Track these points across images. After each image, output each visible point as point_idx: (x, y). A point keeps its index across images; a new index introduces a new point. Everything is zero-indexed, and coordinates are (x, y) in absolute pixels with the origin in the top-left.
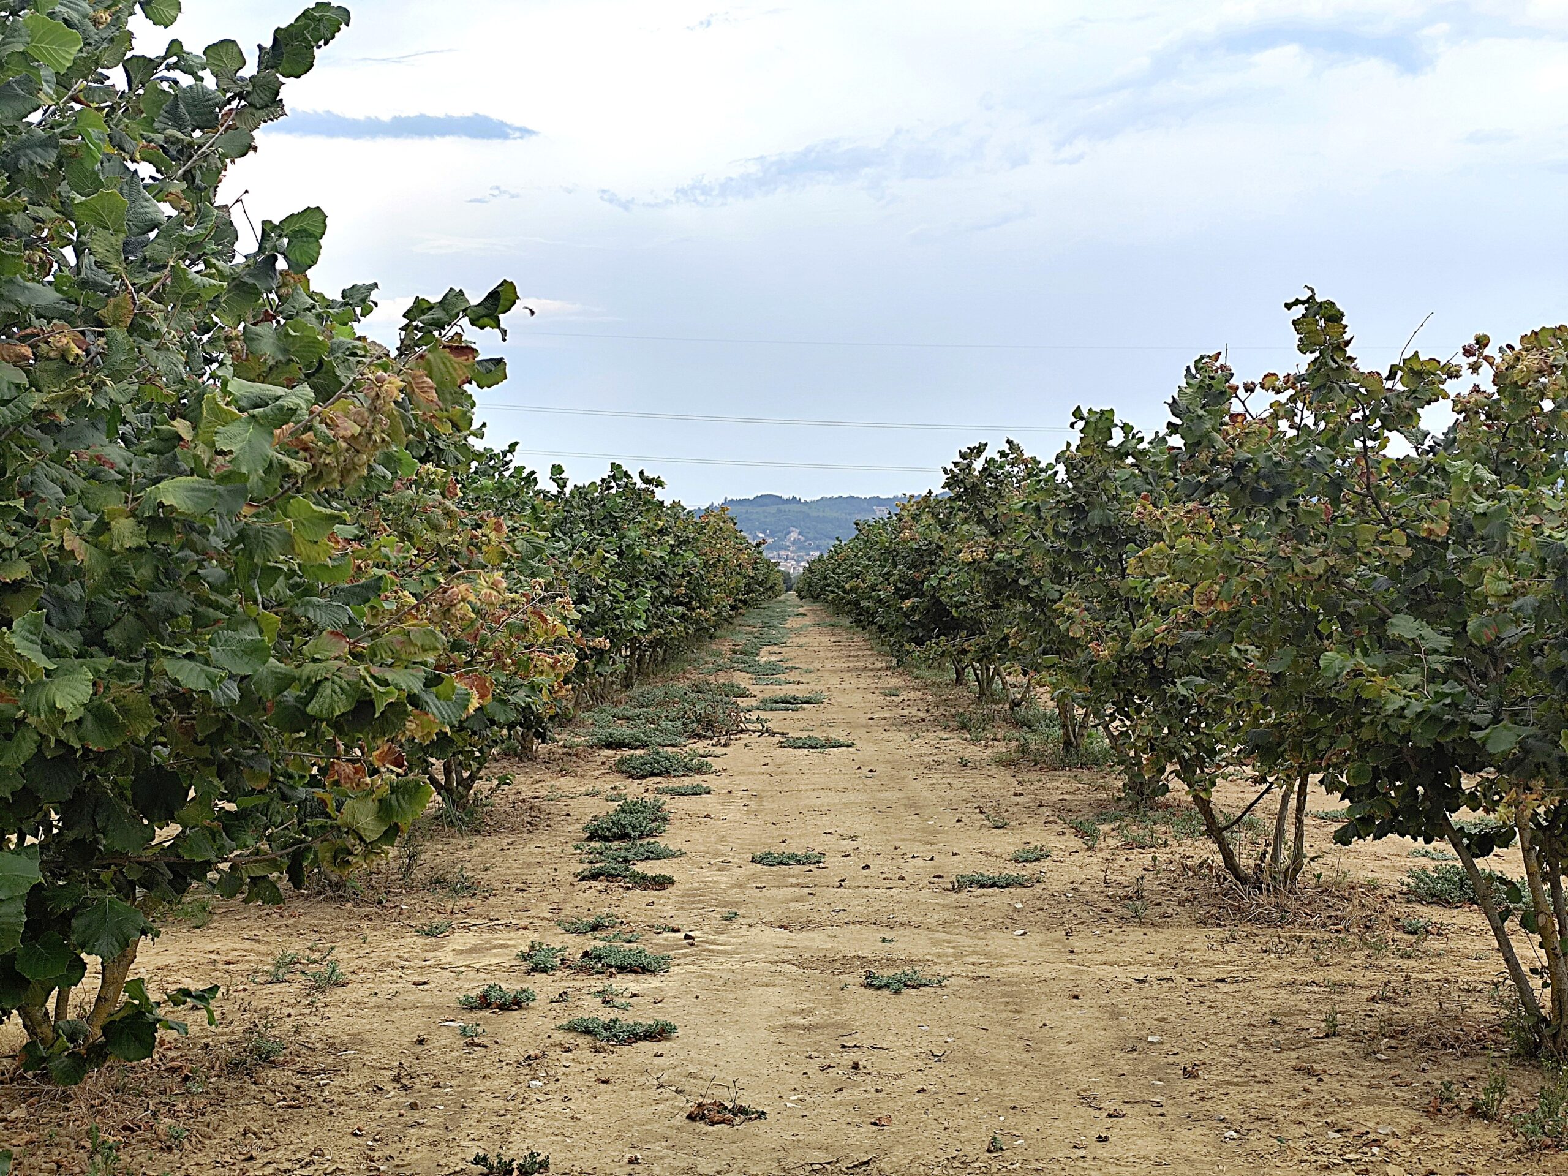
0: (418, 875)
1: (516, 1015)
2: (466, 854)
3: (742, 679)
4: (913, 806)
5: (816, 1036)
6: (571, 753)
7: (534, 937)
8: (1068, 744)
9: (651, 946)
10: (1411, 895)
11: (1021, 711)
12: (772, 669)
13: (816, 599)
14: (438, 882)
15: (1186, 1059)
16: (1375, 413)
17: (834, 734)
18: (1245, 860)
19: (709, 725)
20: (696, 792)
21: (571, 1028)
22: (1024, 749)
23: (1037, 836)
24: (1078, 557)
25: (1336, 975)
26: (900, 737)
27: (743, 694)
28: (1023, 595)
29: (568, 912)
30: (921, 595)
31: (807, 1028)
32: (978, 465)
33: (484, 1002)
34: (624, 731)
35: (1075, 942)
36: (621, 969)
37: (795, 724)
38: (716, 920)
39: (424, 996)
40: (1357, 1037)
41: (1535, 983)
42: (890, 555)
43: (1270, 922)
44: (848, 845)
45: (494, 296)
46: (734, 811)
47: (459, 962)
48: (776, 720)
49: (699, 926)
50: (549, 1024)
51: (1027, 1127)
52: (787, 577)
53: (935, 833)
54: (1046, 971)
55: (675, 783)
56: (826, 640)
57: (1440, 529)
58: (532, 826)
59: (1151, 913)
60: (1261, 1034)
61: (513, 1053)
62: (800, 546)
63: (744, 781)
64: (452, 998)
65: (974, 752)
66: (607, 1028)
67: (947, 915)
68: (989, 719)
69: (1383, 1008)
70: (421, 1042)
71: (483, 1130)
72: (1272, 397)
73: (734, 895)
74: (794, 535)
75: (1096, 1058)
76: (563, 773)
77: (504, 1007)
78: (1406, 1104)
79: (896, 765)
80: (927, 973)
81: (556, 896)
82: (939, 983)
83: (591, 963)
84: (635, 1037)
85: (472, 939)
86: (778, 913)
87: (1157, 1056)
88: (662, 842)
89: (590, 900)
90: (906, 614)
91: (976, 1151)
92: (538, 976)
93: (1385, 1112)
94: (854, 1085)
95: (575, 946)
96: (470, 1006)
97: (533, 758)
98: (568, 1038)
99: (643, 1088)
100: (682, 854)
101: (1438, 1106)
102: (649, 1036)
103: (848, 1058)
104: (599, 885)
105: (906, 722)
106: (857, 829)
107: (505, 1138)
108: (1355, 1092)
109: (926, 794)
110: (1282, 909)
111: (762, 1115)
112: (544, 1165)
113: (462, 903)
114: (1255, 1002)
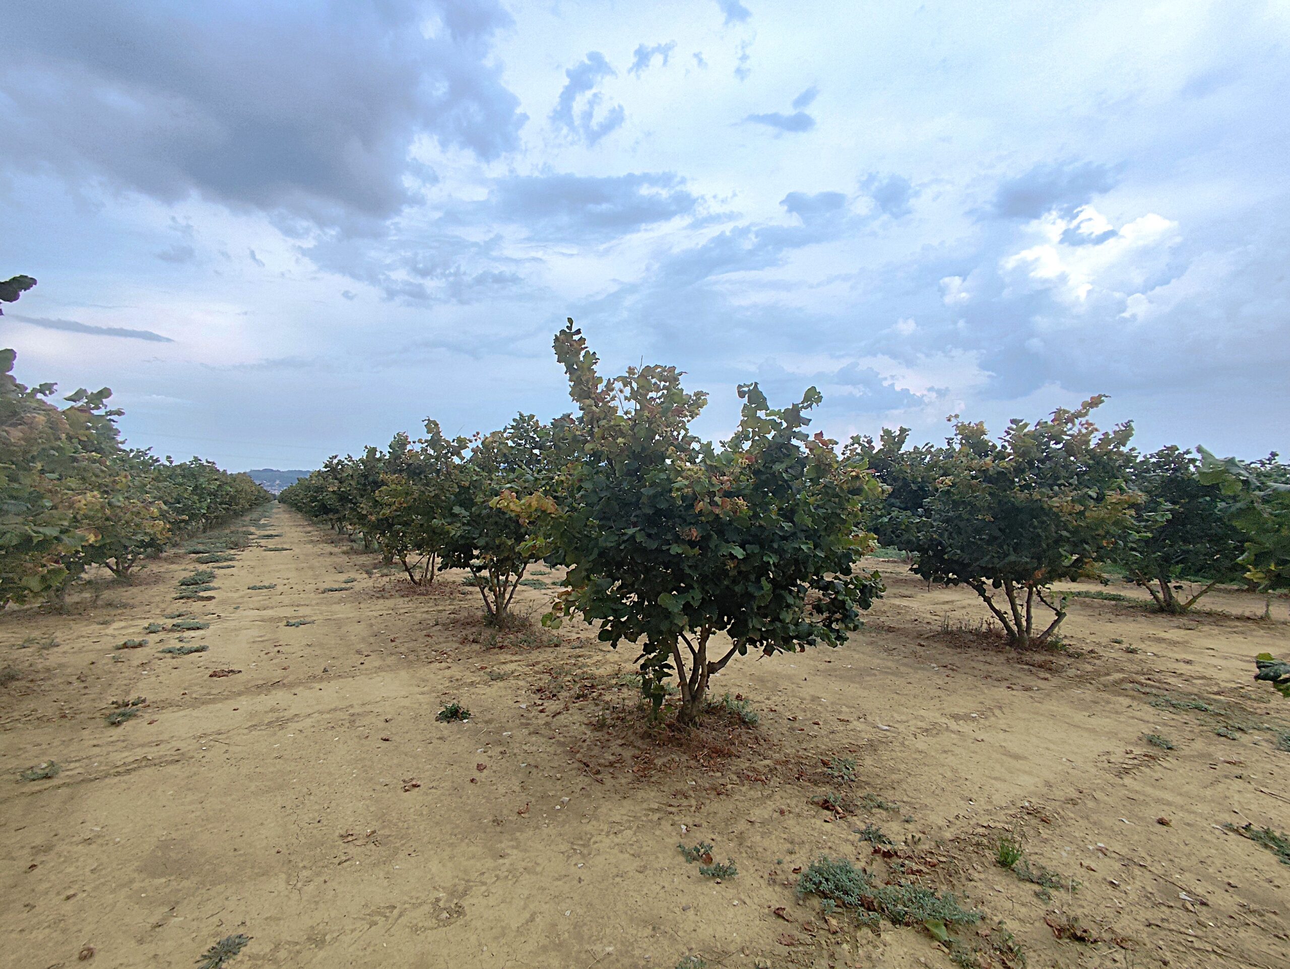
0: (99, 603)
1: (139, 649)
2: (125, 594)
3: (252, 529)
4: (312, 568)
5: (265, 644)
6: (177, 556)
7: (151, 621)
8: (366, 546)
9: (199, 621)
10: (464, 584)
11: (352, 537)
12: (264, 525)
13: (284, 503)
14: (110, 605)
15: (392, 637)
16: (449, 452)
17: (285, 546)
18: (417, 578)
19: (236, 545)
20: (228, 567)
21: (163, 652)
22: (352, 548)
23: (353, 575)
24: (365, 490)
25: (440, 608)
26: (310, 546)
27: (252, 534)
28: (351, 501)
29: (168, 611)
30: (318, 501)
31: (262, 641)
32: (335, 461)
33: (125, 646)
34: (201, 547)
35: (362, 606)
36: (189, 629)
37: (271, 543)
38: (231, 609)
39: (97, 646)
40: (444, 625)
41: (492, 605)
42: (308, 488)
43: (424, 595)
44: (286, 581)
46: (244, 573)
47: (116, 633)
48: (263, 542)
49: (223, 612)
50: (154, 651)
51: (337, 663)
52: (274, 495)
53: (318, 576)
54: (351, 615)
55: (220, 564)
56: (287, 516)
57: (467, 484)
58: (156, 582)
59: (387, 595)
60: (416, 627)
61: (136, 663)
62: (280, 486)
63: (249, 563)
64: (110, 646)
65: (336, 550)
66: (178, 650)
67: (319, 601)
68: (341, 540)
69: (452, 616)
70: (93, 663)
71: (118, 692)
72: (421, 445)
73: (239, 600)
74: (278, 482)
75: (364, 639)
76: (173, 563)
77: (134, 647)
78: (456, 641)
79: (307, 555)
80: (308, 619)
81: (163, 606)
82: (313, 622)
83: (176, 628)
84: (191, 652)
85: (123, 624)
86: (257, 605)
87: (383, 637)
88: (211, 585)
89: (180, 606)
90: (313, 507)
91: (319, 672)
92: (152, 635)
93: (449, 644)
94: (277, 658)
95: (169, 623)
96: (118, 648)
97: (160, 558)
98: (161, 655)
99: (192, 669)
100: (219, 588)
101: (465, 640)
102: (197, 651)
103: (277, 649)
104: (182, 601)
105: (312, 541)
106: (289, 576)
107: (128, 693)
108: (441, 640)
109: (317, 564)
110: (427, 591)
111: (240, 672)
112: (144, 701)
113: (120, 611)
114: (415, 618)
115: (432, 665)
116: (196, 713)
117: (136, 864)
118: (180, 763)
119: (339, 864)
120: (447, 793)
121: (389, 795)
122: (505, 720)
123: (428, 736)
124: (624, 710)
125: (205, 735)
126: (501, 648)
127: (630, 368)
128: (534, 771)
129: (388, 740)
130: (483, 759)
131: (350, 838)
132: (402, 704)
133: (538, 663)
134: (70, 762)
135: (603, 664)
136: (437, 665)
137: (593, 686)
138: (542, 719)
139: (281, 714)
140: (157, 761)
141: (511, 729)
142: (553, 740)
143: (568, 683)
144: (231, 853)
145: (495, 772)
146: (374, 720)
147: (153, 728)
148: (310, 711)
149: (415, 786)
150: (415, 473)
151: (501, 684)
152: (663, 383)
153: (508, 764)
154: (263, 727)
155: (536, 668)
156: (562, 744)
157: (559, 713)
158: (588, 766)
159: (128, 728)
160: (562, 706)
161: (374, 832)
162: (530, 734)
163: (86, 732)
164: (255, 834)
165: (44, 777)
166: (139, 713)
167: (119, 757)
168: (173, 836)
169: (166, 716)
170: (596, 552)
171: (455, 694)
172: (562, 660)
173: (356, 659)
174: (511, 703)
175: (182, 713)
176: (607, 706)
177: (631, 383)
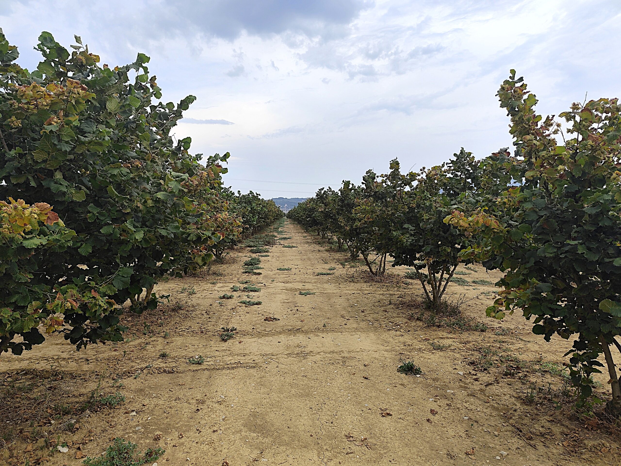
0: (210, 272)
1: (230, 300)
2: (220, 268)
3: (276, 234)
4: (309, 259)
5: (290, 304)
6: (241, 248)
7: (234, 284)
8: (340, 247)
9: (257, 286)
10: (406, 277)
11: (331, 241)
12: (281, 232)
13: (290, 218)
14: (214, 273)
15: (362, 309)
16: (403, 183)
17: (294, 245)
18: (374, 270)
19: (269, 243)
20: (266, 256)
21: (241, 302)
22: (331, 248)
23: (333, 265)
24: (342, 210)
25: (391, 292)
26: (307, 245)
27: (276, 237)
28: (331, 218)
29: (241, 279)
30: (311, 218)
31: (288, 303)
32: (323, 192)
33: (224, 297)
34: (252, 244)
35: (341, 286)
36: (251, 291)
37: (286, 243)
38: (270, 282)
39: (212, 296)
40: (395, 305)
41: (430, 294)
42: (305, 209)
43: (379, 282)
44: (296, 267)
45: (225, 155)
46: (274, 260)
47: (219, 289)
48: (282, 242)
49: (266, 282)
50: (237, 302)
51: (330, 322)
52: (284, 214)
54: (335, 291)
55: (262, 254)
56: (292, 226)
57: (414, 205)
58: (233, 262)
59: (355, 280)
60: (377, 304)
61: (230, 307)
62: (287, 208)
63: (276, 254)
64: (217, 296)
65: (321, 249)
66: (248, 302)
67: (316, 280)
68: (324, 242)
69: (400, 299)
70: (211, 305)
71: (223, 322)
72: (382, 178)
73: (274, 276)
74: (286, 205)
75: (344, 308)
76: (240, 252)
77: (228, 298)
78: (405, 318)
79: (306, 251)
80: (312, 292)
81: (238, 276)
82: (314, 294)
83: (245, 290)
84: (254, 304)
85: (221, 285)
86: (282, 280)
87: (356, 308)
88: (259, 266)
89: (245, 277)
90: (308, 221)
91: (321, 326)
92: (235, 292)
93: (401, 319)
94: (297, 314)
95: (242, 286)
96: (221, 298)
97: (234, 249)
98: (240, 304)
99: (255, 314)
100: (263, 268)
101: (411, 318)
102: (257, 304)
103: (296, 308)
104: (247, 274)
105: (308, 243)
106: (298, 264)
107: (228, 324)
108: (395, 315)
109: (312, 257)
110: (381, 280)
111: (279, 319)
112: (236, 329)
113: (219, 278)
114: (375, 297)
115: (391, 332)
116: (260, 341)
117: (242, 422)
118: (256, 368)
119: (347, 454)
120: (411, 425)
121: (372, 417)
122: (447, 381)
123: (394, 382)
124: (549, 393)
125: (267, 355)
126: (439, 326)
127: (574, 104)
128: (475, 424)
129: (367, 379)
130: (435, 407)
131: (351, 439)
132: (374, 356)
133: (469, 342)
134: (208, 357)
135: (525, 351)
136: (393, 332)
137: (518, 368)
138: (477, 386)
139: (303, 349)
140: (245, 365)
141: (453, 389)
142: (488, 404)
143: (496, 362)
144: (286, 429)
145: (444, 418)
146: (357, 363)
147: (241, 346)
148: (319, 351)
149: (388, 414)
150: (379, 198)
151: (441, 353)
152: (604, 115)
153: (454, 415)
154: (294, 356)
155: (467, 346)
156: (497, 409)
157: (491, 384)
158: (521, 431)
159: (230, 344)
160: (493, 379)
161: (366, 439)
162: (468, 395)
163: (212, 343)
164: (298, 421)
165: (197, 363)
166: (234, 336)
167: (228, 359)
168: (257, 410)
169: (247, 340)
170: (532, 261)
171: (409, 355)
172: (488, 342)
173: (341, 321)
174: (451, 369)
175: (253, 340)
176: (533, 386)
177: (574, 117)
